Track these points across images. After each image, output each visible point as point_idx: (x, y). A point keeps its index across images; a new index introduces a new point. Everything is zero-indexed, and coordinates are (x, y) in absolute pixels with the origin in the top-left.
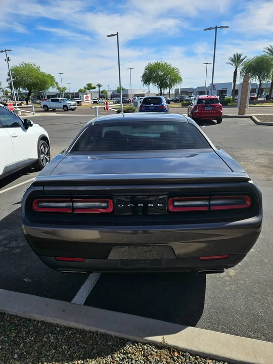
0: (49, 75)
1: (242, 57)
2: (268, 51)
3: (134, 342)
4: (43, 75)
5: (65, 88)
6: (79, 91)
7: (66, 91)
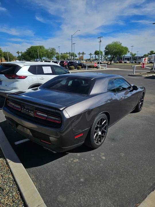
0: (125, 47)
4: (122, 47)
5: (135, 54)
6: (144, 56)
7: (136, 56)
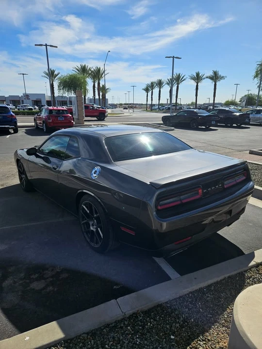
1: (56, 73)
2: (76, 70)
3: (246, 271)
